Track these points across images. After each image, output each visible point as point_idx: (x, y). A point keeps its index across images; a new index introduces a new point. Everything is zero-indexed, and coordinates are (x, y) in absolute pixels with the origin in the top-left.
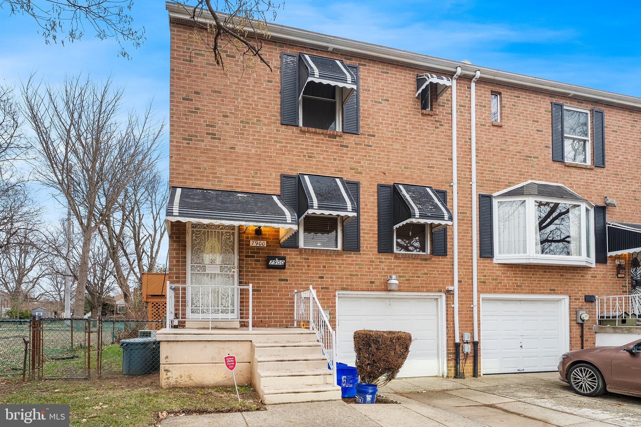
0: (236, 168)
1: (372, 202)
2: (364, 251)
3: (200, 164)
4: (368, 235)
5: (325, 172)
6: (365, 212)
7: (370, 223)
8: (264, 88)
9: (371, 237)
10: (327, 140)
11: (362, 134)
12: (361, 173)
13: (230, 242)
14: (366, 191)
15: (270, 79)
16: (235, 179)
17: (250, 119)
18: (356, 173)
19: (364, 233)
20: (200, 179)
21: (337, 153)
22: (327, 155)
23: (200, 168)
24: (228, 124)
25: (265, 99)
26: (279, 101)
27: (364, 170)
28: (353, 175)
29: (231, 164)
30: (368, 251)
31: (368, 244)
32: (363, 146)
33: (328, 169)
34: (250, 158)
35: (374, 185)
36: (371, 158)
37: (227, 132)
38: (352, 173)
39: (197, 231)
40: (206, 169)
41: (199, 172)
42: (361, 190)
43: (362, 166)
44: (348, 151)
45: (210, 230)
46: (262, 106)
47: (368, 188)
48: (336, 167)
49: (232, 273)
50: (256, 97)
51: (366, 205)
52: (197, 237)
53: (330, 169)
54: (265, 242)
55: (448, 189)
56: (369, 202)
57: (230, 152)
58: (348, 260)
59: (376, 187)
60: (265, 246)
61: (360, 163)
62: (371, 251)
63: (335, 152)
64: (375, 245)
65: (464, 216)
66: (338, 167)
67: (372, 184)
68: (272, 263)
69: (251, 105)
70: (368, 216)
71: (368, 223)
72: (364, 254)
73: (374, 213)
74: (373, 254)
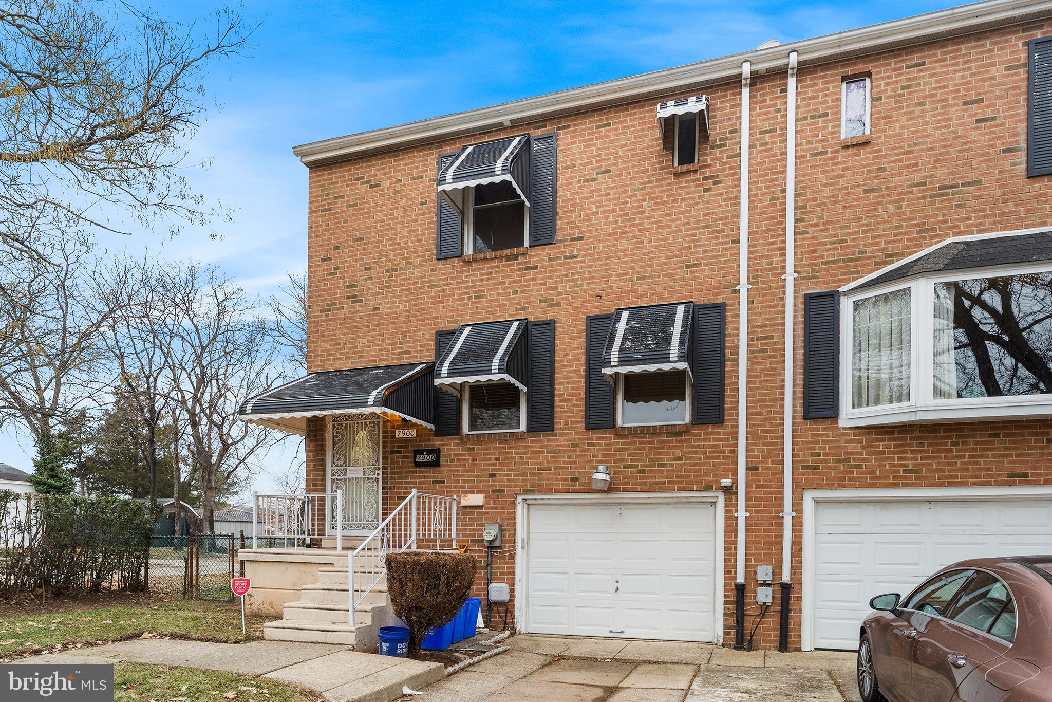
1: (577, 348)
2: (561, 429)
3: (338, 339)
4: (569, 404)
6: (564, 366)
7: (573, 383)
8: (417, 215)
9: (574, 406)
10: (502, 266)
11: (561, 241)
12: (558, 304)
14: (565, 332)
15: (424, 200)
16: (380, 350)
18: (549, 306)
19: (561, 401)
20: (340, 358)
21: (520, 281)
22: (504, 289)
23: (339, 344)
26: (434, 226)
27: (563, 298)
28: (545, 311)
29: (375, 330)
30: (568, 429)
31: (568, 417)
32: (563, 260)
33: (505, 310)
34: (398, 317)
35: (581, 319)
36: (576, 277)
37: (369, 289)
38: (544, 308)
40: (345, 344)
41: (338, 349)
42: (558, 331)
43: (560, 293)
44: (537, 273)
46: (413, 241)
47: (570, 326)
48: (517, 304)
49: (376, 476)
51: (566, 355)
52: (337, 433)
53: (508, 309)
54: (415, 431)
55: (729, 299)
56: (571, 349)
57: (373, 315)
58: (536, 447)
59: (583, 323)
61: (556, 288)
62: (573, 428)
63: (515, 282)
64: (581, 417)
65: (767, 344)
66: (520, 304)
67: (576, 319)
68: (419, 459)
70: (569, 372)
71: (568, 383)
72: (561, 435)
73: (581, 365)
74: (577, 433)
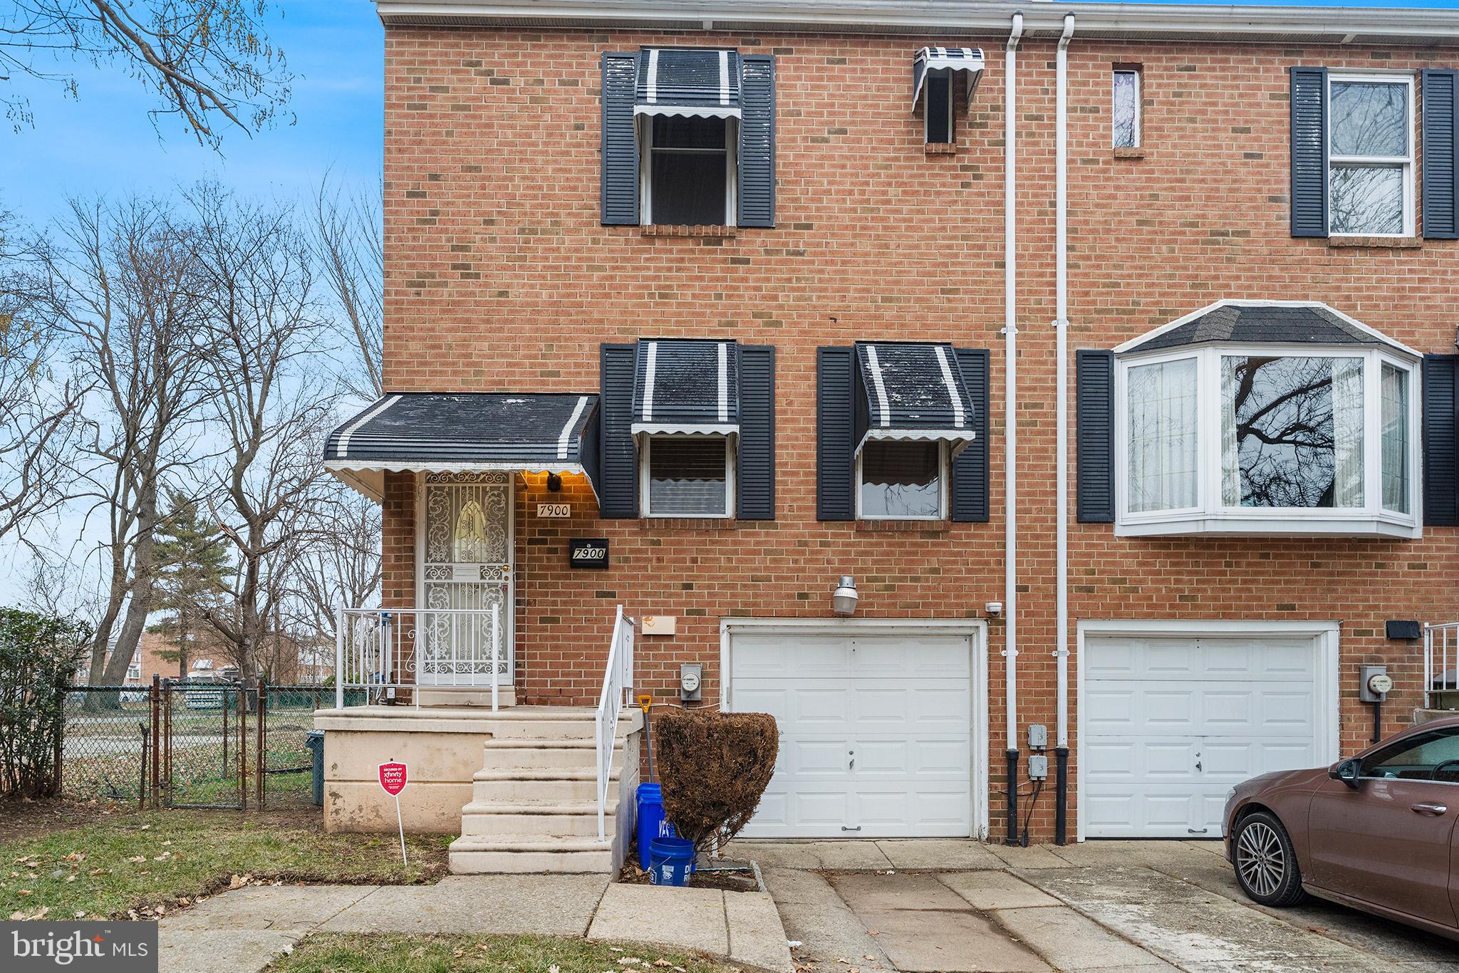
0: (509, 339)
1: (805, 395)
2: (785, 517)
3: (439, 338)
4: (795, 479)
5: (697, 331)
6: (787, 421)
7: (800, 447)
8: (568, 145)
9: (802, 483)
10: (701, 251)
11: (782, 226)
12: (778, 324)
13: (499, 509)
14: (789, 368)
15: (580, 122)
16: (509, 365)
17: (539, 223)
18: (766, 324)
19: (785, 474)
20: (441, 372)
21: (724, 279)
22: (702, 288)
23: (440, 347)
24: (493, 240)
25: (570, 171)
26: (597, 168)
27: (785, 315)
28: (760, 332)
29: (501, 330)
30: (795, 517)
31: (794, 500)
32: (784, 256)
33: (703, 322)
34: (538, 312)
35: (808, 350)
36: (803, 284)
37: (491, 258)
38: (758, 326)
39: (436, 488)
40: (450, 347)
41: (438, 355)
42: (779, 365)
43: (781, 307)
44: (749, 271)
45: (461, 485)
46: (562, 188)
47: (795, 359)
48: (721, 315)
49: (503, 581)
50: (550, 168)
51: (790, 403)
52: (436, 502)
53: (707, 322)
54: (568, 506)
55: (993, 345)
56: (797, 395)
57: (499, 303)
58: (749, 543)
59: (813, 356)
60: (568, 515)
61: (775, 298)
62: (801, 517)
63: (718, 279)
64: (810, 500)
65: (1036, 414)
66: (726, 315)
67: (804, 349)
68: (579, 554)
69: (541, 188)
70: (794, 430)
71: (793, 447)
72: (785, 526)
73: (808, 421)
74: (805, 526)
